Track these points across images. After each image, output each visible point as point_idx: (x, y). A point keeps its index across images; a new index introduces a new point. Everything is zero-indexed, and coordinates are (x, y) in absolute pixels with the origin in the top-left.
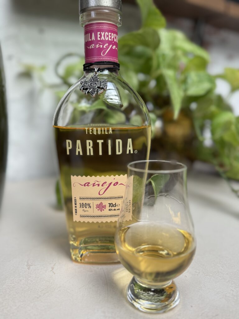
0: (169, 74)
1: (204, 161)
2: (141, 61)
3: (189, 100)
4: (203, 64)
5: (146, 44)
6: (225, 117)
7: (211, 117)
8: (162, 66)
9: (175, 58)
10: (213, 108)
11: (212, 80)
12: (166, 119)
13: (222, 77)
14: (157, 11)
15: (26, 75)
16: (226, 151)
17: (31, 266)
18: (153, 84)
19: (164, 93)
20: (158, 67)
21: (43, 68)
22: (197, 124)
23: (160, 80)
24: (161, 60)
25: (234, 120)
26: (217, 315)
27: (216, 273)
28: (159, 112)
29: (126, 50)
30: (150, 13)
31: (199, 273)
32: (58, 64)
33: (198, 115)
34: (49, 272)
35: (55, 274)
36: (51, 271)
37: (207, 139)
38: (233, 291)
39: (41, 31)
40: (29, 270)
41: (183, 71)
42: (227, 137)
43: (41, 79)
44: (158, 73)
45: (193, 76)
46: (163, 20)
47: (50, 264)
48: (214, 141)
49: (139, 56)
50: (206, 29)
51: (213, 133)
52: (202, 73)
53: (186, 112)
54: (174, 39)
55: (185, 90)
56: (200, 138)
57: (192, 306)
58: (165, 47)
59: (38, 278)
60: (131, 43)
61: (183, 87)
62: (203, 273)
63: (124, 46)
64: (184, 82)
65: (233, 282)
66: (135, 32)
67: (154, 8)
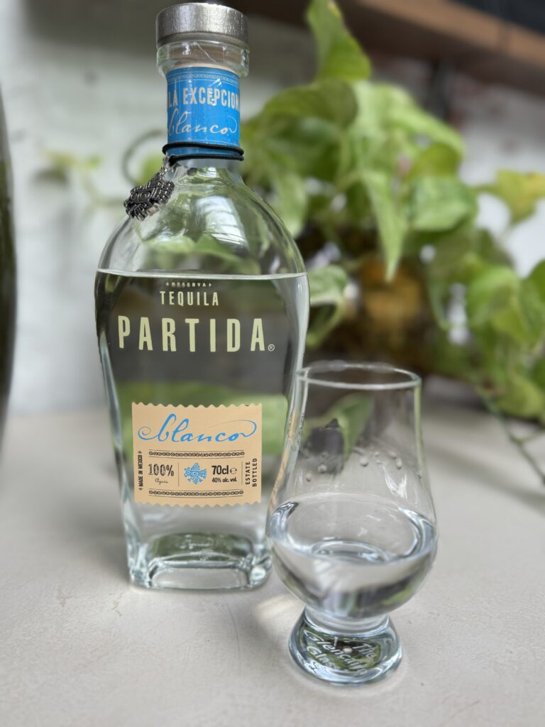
0: (376, 181)
1: (450, 376)
2: (315, 152)
3: (418, 239)
4: (450, 162)
5: (326, 114)
6: (496, 278)
7: (467, 278)
8: (361, 163)
9: (389, 146)
10: (471, 259)
11: (469, 195)
12: (368, 280)
13: (492, 190)
14: (353, 43)
15: (56, 175)
16: (498, 353)
17: (68, 598)
18: (339, 203)
19: (365, 224)
20: (353, 164)
21: (94, 161)
22: (435, 293)
23: (357, 195)
24: (359, 150)
25: (516, 285)
26: (477, 702)
27: (474, 616)
28: (353, 265)
29: (281, 125)
30: (336, 47)
31: (438, 615)
32: (128, 154)
33: (437, 273)
34: (108, 611)
35: (121, 615)
36: (113, 609)
37: (457, 326)
38: (511, 653)
39: (91, 79)
40: (63, 606)
41: (405, 178)
42: (501, 322)
43: (89, 187)
44: (352, 178)
45: (428, 186)
46: (364, 63)
47: (111, 594)
48: (472, 330)
49: (311, 140)
50: (456, 84)
51: (469, 312)
52: (447, 181)
53: (411, 266)
54: (388, 104)
55: (411, 218)
56: (442, 324)
57: (422, 684)
58: (367, 123)
59: (84, 624)
60: (294, 111)
61: (406, 210)
62: (447, 615)
63: (276, 118)
64: (409, 199)
65: (511, 635)
66: (303, 88)
67: (345, 36)
